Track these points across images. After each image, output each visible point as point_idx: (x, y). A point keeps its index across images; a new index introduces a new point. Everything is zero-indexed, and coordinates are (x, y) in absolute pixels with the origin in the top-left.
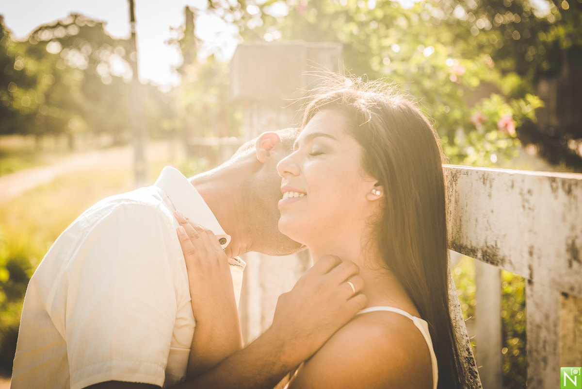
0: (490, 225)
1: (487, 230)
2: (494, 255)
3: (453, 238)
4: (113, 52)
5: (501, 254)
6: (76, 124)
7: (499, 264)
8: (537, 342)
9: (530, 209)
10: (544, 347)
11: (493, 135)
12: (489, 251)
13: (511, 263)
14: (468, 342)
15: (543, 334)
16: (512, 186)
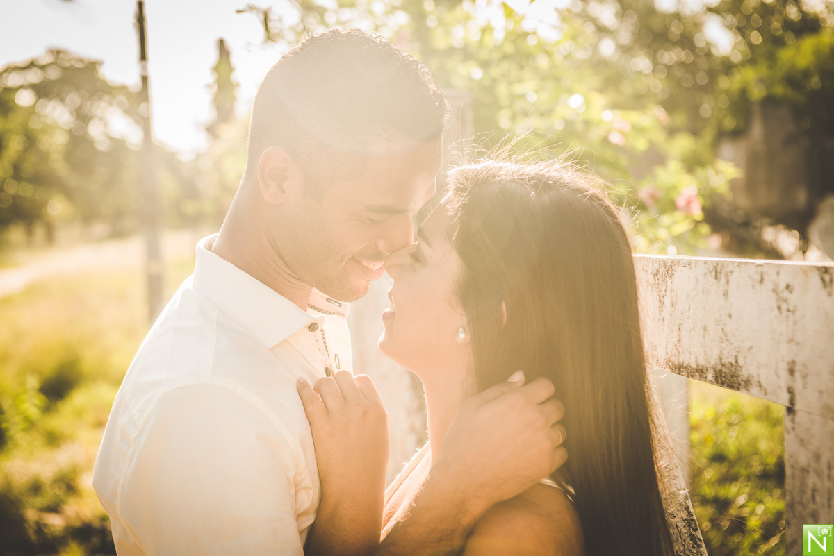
0: (726, 335)
1: (722, 342)
2: (734, 376)
3: (667, 354)
4: (111, 104)
5: (744, 374)
6: (57, 207)
7: (742, 387)
8: (802, 491)
9: (789, 310)
10: (813, 498)
11: (666, 219)
12: (725, 370)
13: (760, 385)
14: (687, 499)
15: (812, 480)
16: (762, 281)
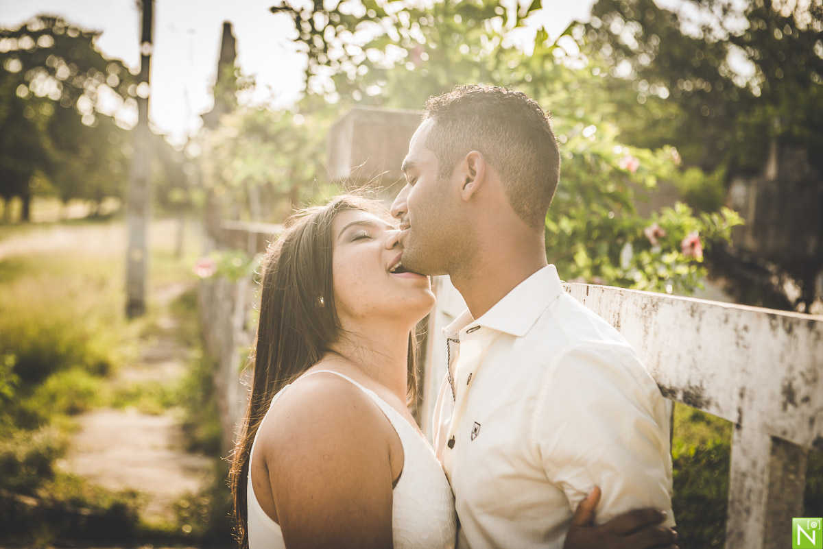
0: (695, 363)
1: (691, 369)
2: (698, 397)
5: (706, 395)
7: (703, 406)
8: (741, 491)
9: (745, 347)
10: (748, 497)
11: (669, 258)
12: (692, 392)
13: (717, 405)
15: (749, 482)
16: (726, 321)
